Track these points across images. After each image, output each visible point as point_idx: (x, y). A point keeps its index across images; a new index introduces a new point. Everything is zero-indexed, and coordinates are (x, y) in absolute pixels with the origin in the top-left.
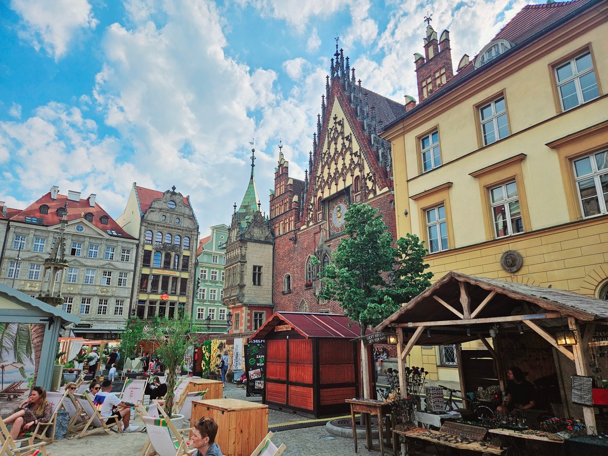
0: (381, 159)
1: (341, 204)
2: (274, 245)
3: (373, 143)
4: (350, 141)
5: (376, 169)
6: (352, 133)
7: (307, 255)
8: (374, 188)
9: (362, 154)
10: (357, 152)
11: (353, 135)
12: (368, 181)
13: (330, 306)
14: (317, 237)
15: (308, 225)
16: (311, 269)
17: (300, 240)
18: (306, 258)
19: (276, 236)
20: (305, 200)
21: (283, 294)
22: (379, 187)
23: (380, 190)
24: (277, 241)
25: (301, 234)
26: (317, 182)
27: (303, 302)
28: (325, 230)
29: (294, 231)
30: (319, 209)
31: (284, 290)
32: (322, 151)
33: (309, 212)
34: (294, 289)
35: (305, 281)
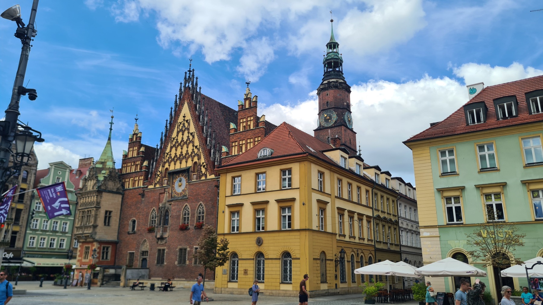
0: (212, 156)
1: (182, 178)
2: (123, 195)
3: (208, 144)
4: (193, 137)
5: (208, 161)
6: (195, 132)
7: (152, 208)
8: (206, 173)
9: (200, 148)
10: (197, 146)
11: (195, 133)
12: (202, 167)
13: (167, 245)
14: (161, 196)
15: (155, 186)
16: (154, 218)
17: (147, 196)
18: (151, 210)
19: (126, 188)
20: (154, 167)
21: (129, 233)
22: (209, 174)
23: (210, 175)
24: (127, 192)
25: (149, 191)
26: (165, 157)
27: (145, 241)
28: (168, 192)
29: (143, 188)
30: (165, 177)
31: (129, 231)
32: (172, 136)
33: (157, 176)
34: (139, 230)
35: (149, 226)
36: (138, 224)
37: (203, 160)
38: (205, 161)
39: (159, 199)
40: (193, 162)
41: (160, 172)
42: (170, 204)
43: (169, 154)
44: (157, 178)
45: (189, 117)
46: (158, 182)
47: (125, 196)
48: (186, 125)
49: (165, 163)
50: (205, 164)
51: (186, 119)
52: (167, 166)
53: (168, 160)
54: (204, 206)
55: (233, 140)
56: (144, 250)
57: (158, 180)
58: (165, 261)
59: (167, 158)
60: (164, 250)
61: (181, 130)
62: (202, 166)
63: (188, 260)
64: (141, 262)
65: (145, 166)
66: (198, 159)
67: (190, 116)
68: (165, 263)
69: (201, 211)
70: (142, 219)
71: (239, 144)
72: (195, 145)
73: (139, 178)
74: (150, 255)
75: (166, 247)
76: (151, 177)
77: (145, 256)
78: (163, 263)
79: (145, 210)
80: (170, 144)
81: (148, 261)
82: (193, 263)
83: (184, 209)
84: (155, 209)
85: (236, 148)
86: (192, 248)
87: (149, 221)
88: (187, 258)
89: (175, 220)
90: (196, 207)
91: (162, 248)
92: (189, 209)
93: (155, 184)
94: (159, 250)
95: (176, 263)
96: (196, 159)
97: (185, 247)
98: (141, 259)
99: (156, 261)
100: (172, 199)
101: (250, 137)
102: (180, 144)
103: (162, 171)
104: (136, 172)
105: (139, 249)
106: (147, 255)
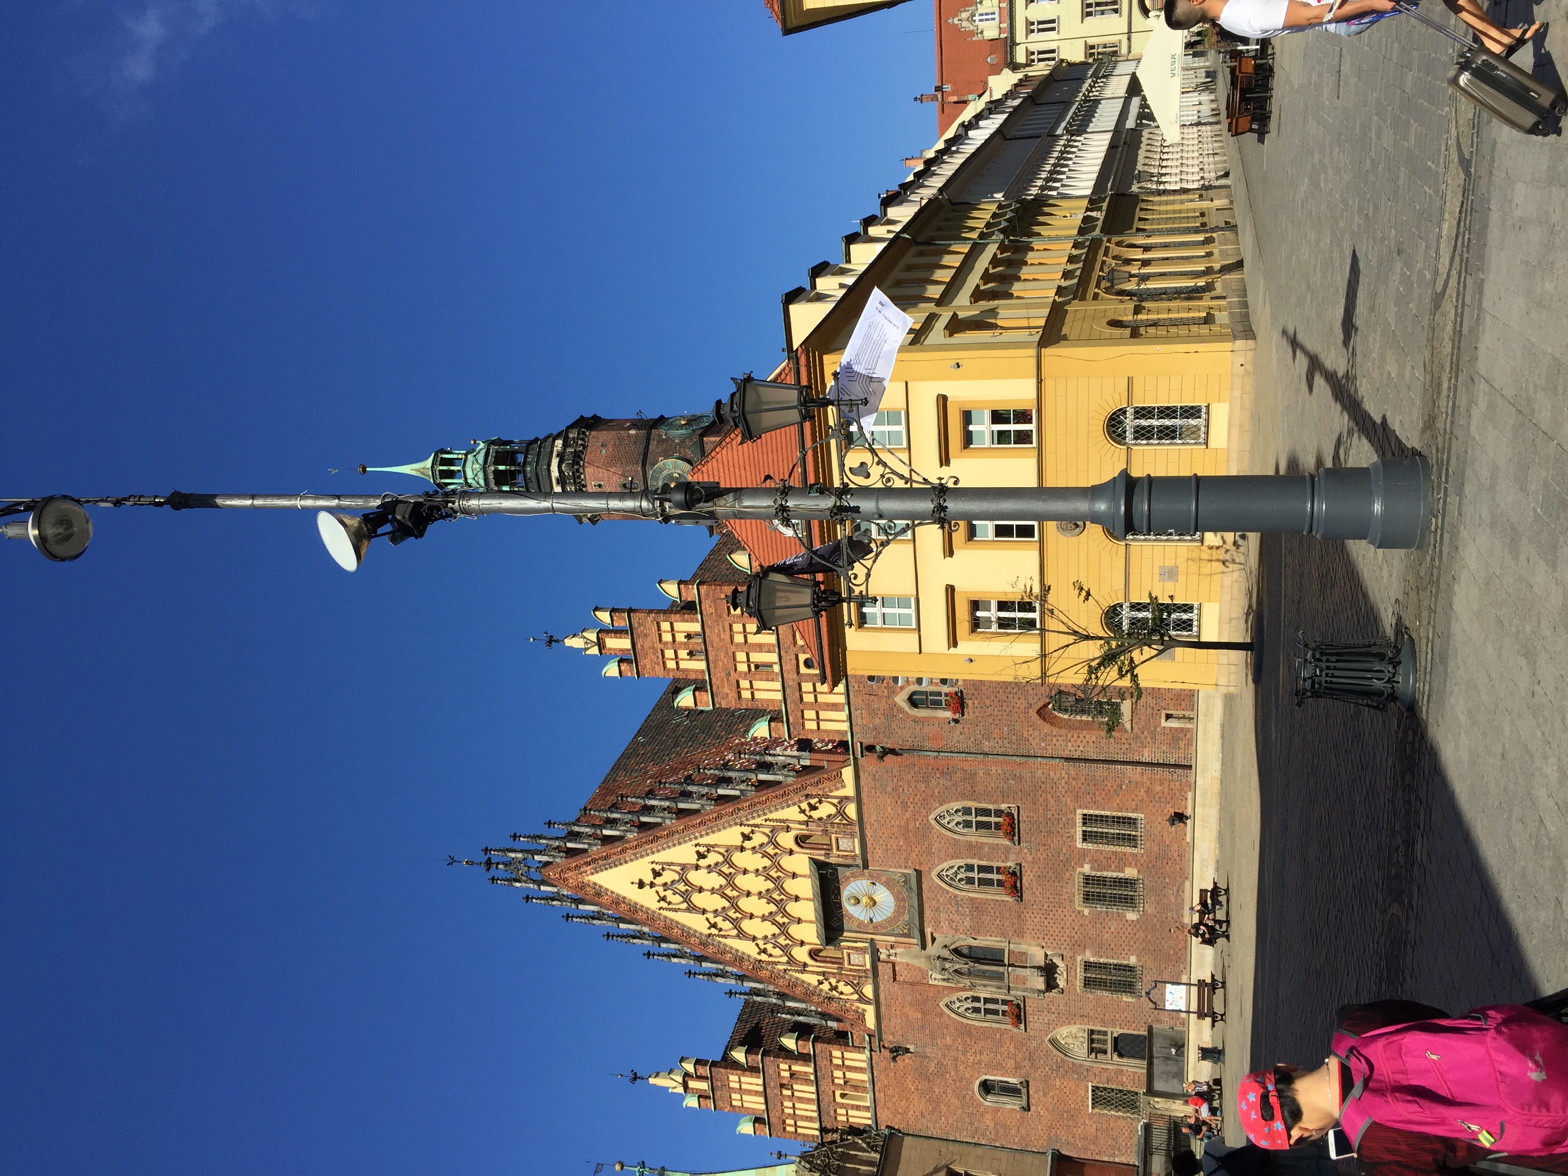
0: (780, 778)
1: (846, 893)
3: (737, 793)
4: (710, 848)
5: (796, 791)
6: (695, 842)
7: (942, 1014)
8: (835, 801)
9: (751, 822)
10: (743, 834)
11: (701, 841)
12: (815, 814)
13: (1071, 954)
14: (904, 975)
15: (868, 1002)
16: (977, 1005)
17: (900, 1033)
18: (949, 1016)
19: (870, 1122)
20: (803, 1006)
21: (1027, 1107)
22: (837, 789)
23: (844, 787)
24: (884, 1115)
26: (771, 959)
27: (1054, 1042)
28: (892, 947)
29: (871, 1050)
30: (838, 962)
31: (1016, 1108)
32: (701, 934)
33: (837, 995)
34: (1018, 1067)
35: (1003, 1026)
36: (998, 1067)
37: (791, 813)
38: (794, 804)
39: (912, 984)
40: (796, 848)
41: (820, 983)
42: (934, 939)
43: (761, 943)
44: (842, 993)
45: (641, 868)
46: (857, 989)
48: (669, 876)
49: (791, 960)
50: (804, 806)
51: (648, 878)
52: (801, 954)
53: (786, 950)
54: (945, 807)
55: (733, 695)
56: (1085, 1045)
57: (848, 989)
58: (1126, 962)
59: (777, 952)
60: (1088, 966)
61: (686, 897)
62: (810, 817)
63: (1123, 871)
64: (1125, 1060)
65: (797, 1040)
66: (788, 829)
67: (640, 860)
68: (1134, 960)
69: (959, 818)
70: (981, 1054)
71: (745, 675)
72: (738, 841)
73: (838, 1067)
74: (1104, 1023)
75: (1079, 958)
76: (839, 1020)
77: (1106, 1041)
78: (1130, 970)
79: (949, 1040)
80: (730, 942)
81: (1125, 1031)
82: (1135, 851)
83: (950, 885)
84: (946, 1000)
85: (757, 684)
86: (1084, 853)
87: (986, 1024)
88: (1115, 875)
89: (986, 918)
90: (949, 839)
91: (1080, 974)
92: (952, 867)
93: (862, 999)
94: (1088, 983)
95: (1131, 916)
96: (786, 840)
97: (1078, 880)
98: (1115, 1057)
99: (1126, 998)
100: (916, 932)
101: (728, 632)
102: (734, 903)
103: (818, 973)
104: (816, 1077)
105: (1081, 1066)
106: (1105, 1033)
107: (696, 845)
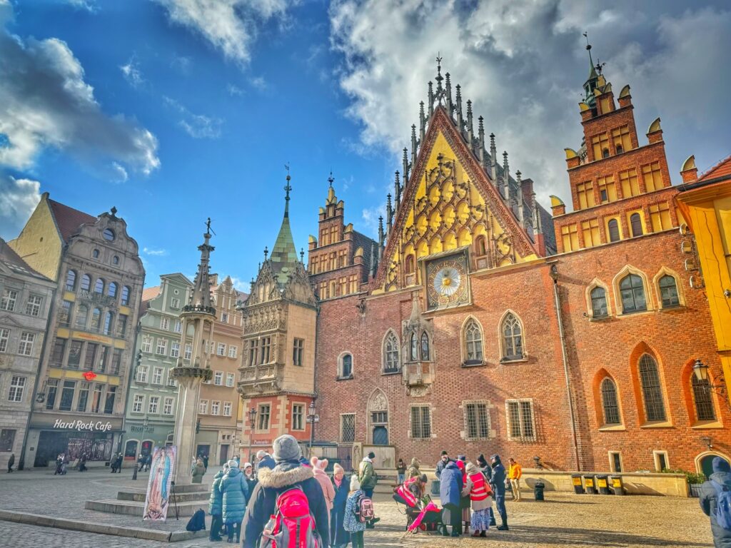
1: (449, 268)
2: (318, 312)
6: (471, 181)
8: (511, 254)
10: (481, 205)
11: (472, 184)
13: (432, 399)
14: (405, 307)
15: (386, 290)
17: (372, 308)
18: (384, 333)
19: (321, 299)
20: (380, 256)
21: (338, 380)
22: (520, 254)
23: (523, 257)
24: (326, 306)
25: (373, 300)
26: (404, 235)
27: (377, 392)
28: (420, 298)
29: (360, 295)
30: (408, 271)
31: (338, 374)
32: (414, 196)
33: (389, 272)
34: (360, 373)
35: (382, 363)
37: (499, 230)
38: (505, 231)
39: (401, 312)
40: (475, 236)
42: (430, 320)
43: (414, 228)
47: (323, 312)
48: (447, 171)
51: (445, 161)
53: (411, 241)
56: (377, 410)
57: (392, 278)
58: (431, 431)
59: (409, 238)
60: (426, 409)
61: (436, 183)
62: (498, 241)
63: (492, 428)
64: (372, 433)
65: (360, 256)
66: (488, 230)
67: (455, 155)
68: (434, 436)
70: (366, 353)
71: (596, 185)
72: (476, 204)
73: (348, 279)
74: (392, 419)
75: (430, 404)
76: (374, 277)
77: (380, 421)
78: (427, 434)
79: (370, 335)
80: (412, 212)
81: (389, 432)
82: (509, 435)
83: (465, 326)
84: (393, 331)
86: (501, 404)
87: (382, 354)
88: (489, 423)
89: (447, 349)
90: (497, 322)
91: (420, 405)
92: (477, 327)
93: (387, 287)
94: (415, 409)
95: (463, 434)
96: (481, 231)
97: (483, 401)
98: (373, 427)
99: (409, 433)
100: (431, 310)
101: (628, 168)
102: (435, 209)
103: (399, 260)
104: (342, 269)
105: (365, 408)
106: (386, 420)
107: (469, 182)
